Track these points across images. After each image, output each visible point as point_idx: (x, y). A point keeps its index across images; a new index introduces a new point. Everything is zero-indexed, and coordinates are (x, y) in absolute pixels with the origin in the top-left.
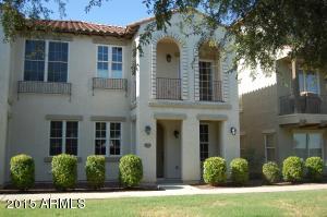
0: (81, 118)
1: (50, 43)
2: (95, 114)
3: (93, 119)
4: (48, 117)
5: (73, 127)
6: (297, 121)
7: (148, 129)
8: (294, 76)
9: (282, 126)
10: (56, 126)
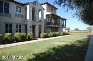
0: (13, 24)
1: (5, 2)
2: (16, 23)
3: (16, 24)
4: (5, 23)
5: (11, 25)
6: (50, 26)
7: (31, 27)
8: (50, 18)
9: (46, 27)
10: (7, 25)
